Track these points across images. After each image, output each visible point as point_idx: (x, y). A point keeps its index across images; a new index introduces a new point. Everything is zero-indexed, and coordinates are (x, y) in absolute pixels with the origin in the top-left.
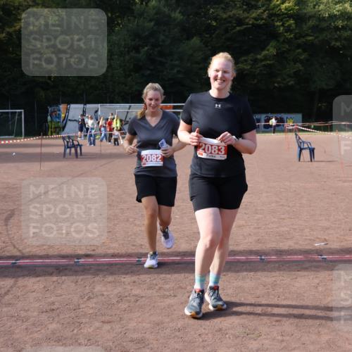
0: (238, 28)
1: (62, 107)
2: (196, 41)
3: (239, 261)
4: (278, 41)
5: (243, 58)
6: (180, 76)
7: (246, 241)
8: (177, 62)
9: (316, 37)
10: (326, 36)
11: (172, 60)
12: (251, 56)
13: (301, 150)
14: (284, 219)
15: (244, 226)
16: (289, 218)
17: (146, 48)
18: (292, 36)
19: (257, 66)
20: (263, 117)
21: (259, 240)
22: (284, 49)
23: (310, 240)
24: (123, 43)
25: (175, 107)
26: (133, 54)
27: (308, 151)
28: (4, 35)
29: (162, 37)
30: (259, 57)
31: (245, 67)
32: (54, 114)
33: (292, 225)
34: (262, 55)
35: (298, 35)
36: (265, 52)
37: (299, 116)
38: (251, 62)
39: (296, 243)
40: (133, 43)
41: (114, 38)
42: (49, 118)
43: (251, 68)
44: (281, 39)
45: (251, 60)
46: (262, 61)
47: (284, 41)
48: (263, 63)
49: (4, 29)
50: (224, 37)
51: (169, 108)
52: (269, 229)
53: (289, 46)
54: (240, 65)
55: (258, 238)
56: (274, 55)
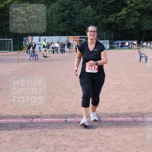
0: (109, 2)
1: (30, 38)
2: (89, 7)
4: (127, 8)
5: (111, 16)
6: (83, 24)
8: (81, 18)
9: (144, 6)
10: (149, 5)
11: (79, 17)
12: (115, 15)
13: (141, 57)
14: (140, 94)
15: (120, 98)
17: (67, 11)
18: (133, 5)
19: (117, 19)
20: (120, 42)
22: (130, 11)
24: (57, 8)
25: (80, 38)
26: (61, 13)
27: (144, 58)
28: (3, 5)
29: (74, 6)
30: (118, 15)
31: (112, 20)
32: (26, 41)
33: (145, 97)
34: (120, 14)
35: (136, 5)
36: (121, 13)
38: (115, 17)
40: (62, 9)
41: (53, 6)
42: (24, 43)
43: (114, 20)
44: (129, 7)
46: (119, 16)
47: (130, 8)
48: (120, 18)
49: (3, 2)
50: (102, 6)
51: (78, 38)
52: (133, 100)
53: (132, 10)
54: (110, 19)
55: (129, 106)
56: (125, 14)
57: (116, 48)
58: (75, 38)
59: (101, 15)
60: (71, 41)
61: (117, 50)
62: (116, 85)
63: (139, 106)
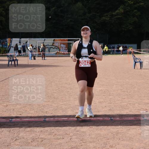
1: (8, 40)
2: (79, 4)
3: (99, 120)
5: (105, 14)
6: (72, 23)
7: (103, 110)
8: (70, 16)
12: (110, 13)
13: (135, 63)
14: (124, 98)
15: (102, 102)
16: (127, 98)
17: (54, 8)
19: (113, 18)
20: (116, 46)
21: (110, 109)
22: (128, 10)
23: (138, 109)
25: (69, 40)
27: (139, 63)
29: (63, 2)
30: (114, 13)
31: (107, 19)
32: (3, 43)
33: (129, 101)
34: (116, 12)
35: (135, 2)
36: (117, 11)
37: (136, 45)
38: (110, 17)
39: (130, 111)
42: (1, 46)
43: (109, 20)
45: (110, 15)
46: (115, 15)
47: (128, 5)
48: (116, 17)
50: (95, 3)
51: (66, 41)
52: (116, 103)
53: (130, 8)
54: (104, 18)
55: (110, 108)
56: (122, 13)
57: (111, 53)
58: (62, 41)
59: (94, 13)
60: (58, 44)
61: (112, 55)
62: (101, 90)
63: (120, 108)
